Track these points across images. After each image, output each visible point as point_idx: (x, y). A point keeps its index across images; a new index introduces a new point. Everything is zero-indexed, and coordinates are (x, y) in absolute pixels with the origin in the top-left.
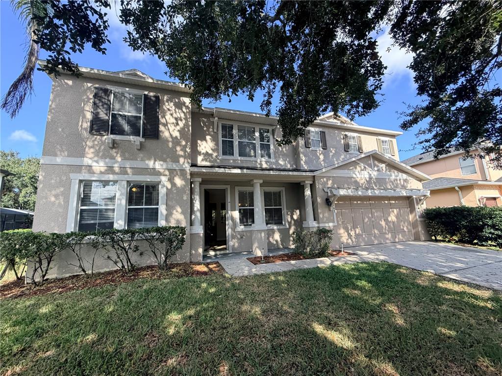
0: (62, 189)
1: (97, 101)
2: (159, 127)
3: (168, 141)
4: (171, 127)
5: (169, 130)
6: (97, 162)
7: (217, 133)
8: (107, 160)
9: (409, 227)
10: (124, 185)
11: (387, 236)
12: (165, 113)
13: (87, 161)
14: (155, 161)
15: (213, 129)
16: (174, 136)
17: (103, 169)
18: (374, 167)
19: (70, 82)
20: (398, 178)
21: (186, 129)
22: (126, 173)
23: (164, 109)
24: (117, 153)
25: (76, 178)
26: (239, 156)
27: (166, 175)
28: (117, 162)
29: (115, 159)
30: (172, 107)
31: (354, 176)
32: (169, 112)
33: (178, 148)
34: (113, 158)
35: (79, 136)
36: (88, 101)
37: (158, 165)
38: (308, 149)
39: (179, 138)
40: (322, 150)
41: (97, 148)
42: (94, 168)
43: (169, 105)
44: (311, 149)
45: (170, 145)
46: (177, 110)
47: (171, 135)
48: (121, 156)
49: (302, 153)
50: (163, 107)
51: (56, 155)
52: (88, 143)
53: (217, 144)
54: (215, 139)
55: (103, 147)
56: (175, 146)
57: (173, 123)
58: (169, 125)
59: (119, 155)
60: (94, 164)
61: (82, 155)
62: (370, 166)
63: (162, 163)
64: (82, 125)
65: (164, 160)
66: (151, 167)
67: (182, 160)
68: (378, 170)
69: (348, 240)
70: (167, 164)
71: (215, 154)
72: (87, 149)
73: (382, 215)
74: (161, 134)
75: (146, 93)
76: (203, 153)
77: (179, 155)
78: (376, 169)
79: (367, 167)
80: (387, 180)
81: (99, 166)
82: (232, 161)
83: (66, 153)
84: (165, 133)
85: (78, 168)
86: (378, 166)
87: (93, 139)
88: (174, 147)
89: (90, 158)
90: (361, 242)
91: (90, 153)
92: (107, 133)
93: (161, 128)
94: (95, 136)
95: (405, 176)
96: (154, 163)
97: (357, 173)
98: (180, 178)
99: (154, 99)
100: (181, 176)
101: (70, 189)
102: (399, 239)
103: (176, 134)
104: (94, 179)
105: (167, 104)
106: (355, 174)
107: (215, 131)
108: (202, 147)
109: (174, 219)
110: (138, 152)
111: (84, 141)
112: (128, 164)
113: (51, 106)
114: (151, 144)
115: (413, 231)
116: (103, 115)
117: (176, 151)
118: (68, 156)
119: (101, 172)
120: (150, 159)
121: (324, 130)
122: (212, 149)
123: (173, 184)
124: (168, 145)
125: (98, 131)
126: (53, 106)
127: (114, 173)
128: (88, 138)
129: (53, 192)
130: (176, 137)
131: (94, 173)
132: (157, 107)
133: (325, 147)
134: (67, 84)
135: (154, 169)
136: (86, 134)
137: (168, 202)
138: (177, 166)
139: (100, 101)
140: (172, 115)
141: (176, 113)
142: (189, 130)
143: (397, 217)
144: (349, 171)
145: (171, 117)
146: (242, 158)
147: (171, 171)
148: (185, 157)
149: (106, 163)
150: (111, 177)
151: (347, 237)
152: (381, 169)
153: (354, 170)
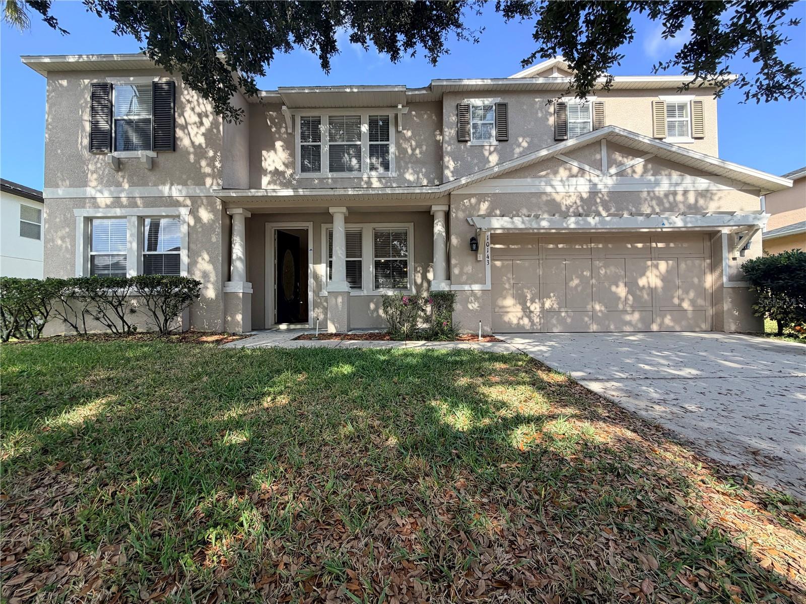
0: (67, 230)
1: (95, 104)
2: (175, 132)
3: (189, 153)
4: (193, 130)
5: (189, 134)
6: (101, 192)
7: (292, 135)
8: (112, 188)
9: (700, 302)
10: (134, 223)
11: (628, 318)
12: (184, 108)
13: (90, 191)
14: (172, 184)
15: (286, 128)
16: (197, 143)
17: (109, 201)
18: (609, 167)
19: (64, 83)
20: (680, 189)
21: (215, 131)
22: (135, 205)
23: (182, 102)
24: (123, 177)
25: (81, 214)
26: (330, 171)
27: (187, 206)
28: (124, 190)
29: (121, 186)
30: (192, 97)
31: (549, 189)
32: (189, 105)
33: (203, 163)
34: (119, 185)
35: (80, 157)
36: (86, 107)
37: (176, 191)
38: (462, 146)
39: (204, 146)
40: (495, 143)
41: (101, 173)
42: (98, 200)
43: (188, 93)
44: (469, 144)
45: (192, 157)
46: (201, 100)
47: (192, 143)
48: (128, 182)
49: (449, 154)
50: (180, 98)
51: (57, 186)
52: (90, 167)
53: (292, 155)
54: (289, 146)
55: (107, 172)
56: (199, 159)
57: (195, 123)
58: (189, 127)
59: (126, 180)
60: (98, 195)
61: (85, 184)
62: (597, 165)
63: (180, 187)
64: (82, 142)
65: (184, 184)
66: (166, 194)
67: (208, 181)
68: (620, 174)
69: (522, 318)
70: (187, 189)
71: (289, 172)
72: (89, 175)
73: (623, 273)
74: (179, 143)
75: (156, 80)
76: (270, 172)
77: (204, 173)
78: (613, 170)
79: (587, 168)
80: (645, 195)
81: (104, 198)
82: (316, 181)
83: (68, 182)
84: (184, 141)
85: (81, 202)
86: (621, 164)
87: (95, 160)
88: (197, 161)
89: (93, 188)
90: (554, 326)
91: (93, 178)
92: (109, 149)
93: (179, 133)
94: (97, 156)
95: (703, 183)
96: (170, 189)
97: (555, 183)
98: (207, 209)
99: (166, 87)
100: (207, 205)
101: (75, 229)
102: (660, 325)
103: (200, 140)
104: (99, 215)
105: (186, 92)
106: (552, 186)
107: (290, 131)
108: (269, 161)
109: (200, 270)
110: (149, 173)
111: (85, 164)
112: (137, 192)
113: (47, 120)
114: (166, 159)
115: (710, 312)
116: (104, 125)
117: (201, 167)
118: (71, 186)
119: (106, 205)
120: (164, 184)
121: (505, 101)
122: (284, 164)
123: (198, 219)
124: (189, 159)
125: (99, 148)
126: (50, 120)
127: (121, 206)
128: (89, 160)
129: (59, 234)
130: (200, 145)
131: (99, 207)
132: (172, 100)
133: (503, 138)
134: (61, 85)
135: (170, 197)
136: (86, 154)
137: (191, 245)
138: (201, 191)
139: (99, 103)
140: (193, 109)
141: (199, 104)
142: (220, 131)
143: (664, 279)
144: (537, 181)
145: (192, 113)
146: (336, 175)
147: (194, 199)
148: (213, 176)
149: (111, 192)
150: (118, 212)
151: (520, 314)
152: (629, 171)
153: (551, 176)
